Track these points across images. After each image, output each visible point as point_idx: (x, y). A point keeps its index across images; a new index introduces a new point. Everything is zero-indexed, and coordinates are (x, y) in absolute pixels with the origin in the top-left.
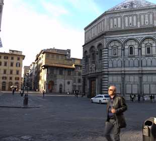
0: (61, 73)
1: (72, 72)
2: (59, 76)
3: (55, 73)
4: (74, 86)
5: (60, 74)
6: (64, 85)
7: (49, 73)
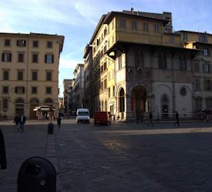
0: (163, 66)
1: (189, 62)
2: (158, 74)
3: (147, 65)
4: (198, 100)
5: (161, 67)
6: (174, 97)
7: (132, 64)
